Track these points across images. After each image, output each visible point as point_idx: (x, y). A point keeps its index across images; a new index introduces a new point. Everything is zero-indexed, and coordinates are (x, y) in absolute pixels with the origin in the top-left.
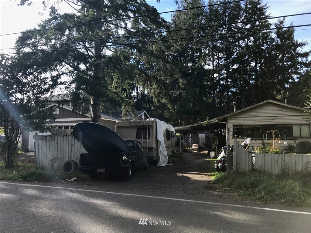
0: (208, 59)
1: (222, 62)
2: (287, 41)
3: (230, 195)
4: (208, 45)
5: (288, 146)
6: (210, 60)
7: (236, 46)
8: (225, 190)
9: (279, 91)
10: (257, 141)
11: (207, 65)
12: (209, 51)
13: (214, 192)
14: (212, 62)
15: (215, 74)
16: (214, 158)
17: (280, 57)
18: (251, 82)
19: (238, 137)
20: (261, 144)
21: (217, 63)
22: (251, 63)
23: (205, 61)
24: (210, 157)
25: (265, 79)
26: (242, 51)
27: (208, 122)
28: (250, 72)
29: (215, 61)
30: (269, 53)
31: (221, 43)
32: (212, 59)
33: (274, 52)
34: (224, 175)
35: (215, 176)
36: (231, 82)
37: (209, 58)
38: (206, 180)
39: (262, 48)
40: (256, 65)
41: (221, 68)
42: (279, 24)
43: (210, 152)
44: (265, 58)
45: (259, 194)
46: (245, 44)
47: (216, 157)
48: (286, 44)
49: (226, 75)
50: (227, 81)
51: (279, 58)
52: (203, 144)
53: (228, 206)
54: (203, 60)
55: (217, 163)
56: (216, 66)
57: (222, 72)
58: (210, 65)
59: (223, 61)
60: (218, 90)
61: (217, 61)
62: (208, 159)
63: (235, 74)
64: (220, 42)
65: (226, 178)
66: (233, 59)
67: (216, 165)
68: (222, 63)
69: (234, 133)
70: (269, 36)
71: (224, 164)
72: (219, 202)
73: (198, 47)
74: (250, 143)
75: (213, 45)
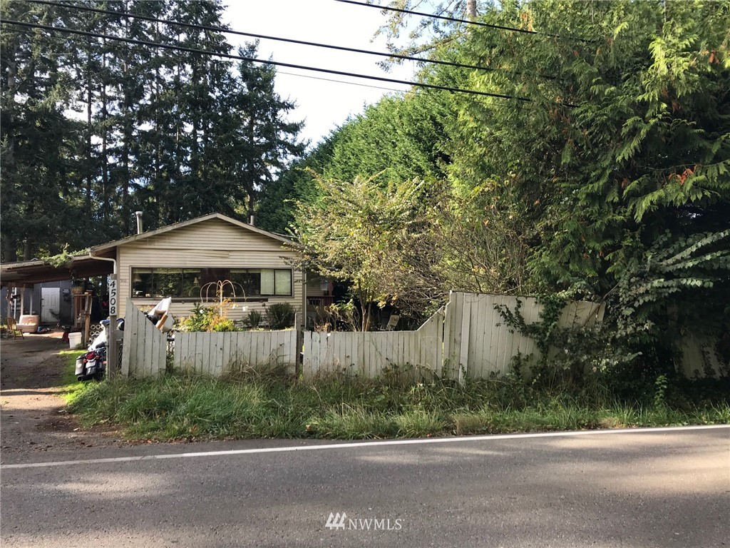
0: (75, 94)
1: (114, 109)
2: (260, 92)
3: (105, 437)
4: (76, 57)
5: (250, 314)
6: (81, 99)
7: (151, 77)
8: (97, 424)
9: (240, 197)
10: (186, 305)
11: (73, 108)
12: (78, 74)
13: (65, 435)
14: (87, 105)
15: (94, 136)
16: (79, 348)
17: (246, 124)
18: (182, 169)
19: (142, 295)
20: (192, 311)
21: (99, 109)
22: (183, 126)
23: (67, 99)
24: (68, 347)
25: (213, 167)
26: (165, 94)
27: (66, 257)
28: (179, 144)
29: (96, 104)
30: (225, 110)
31: (112, 62)
32: (86, 96)
33: (234, 110)
34: (98, 390)
35: (74, 394)
36: (136, 164)
37: (78, 92)
38: (48, 406)
39: (210, 96)
40: (194, 133)
41: (109, 123)
42: (247, 50)
43: (70, 334)
44: (215, 118)
45: (177, 425)
46: (172, 77)
47: (84, 346)
48: (257, 98)
49: (122, 144)
50: (126, 160)
51: (243, 124)
52: (53, 313)
53: (96, 464)
54: (59, 92)
55: (81, 362)
56: (96, 117)
57: (112, 135)
58: (82, 111)
59: (117, 107)
60: (100, 178)
61: (101, 105)
62: (61, 353)
63: (145, 144)
64: (109, 58)
65: (103, 394)
66: (141, 106)
67: (79, 365)
68: (113, 113)
69: (135, 286)
70: (225, 71)
71: (101, 361)
72: (74, 459)
73: (48, 55)
74: (169, 311)
75: (89, 60)
